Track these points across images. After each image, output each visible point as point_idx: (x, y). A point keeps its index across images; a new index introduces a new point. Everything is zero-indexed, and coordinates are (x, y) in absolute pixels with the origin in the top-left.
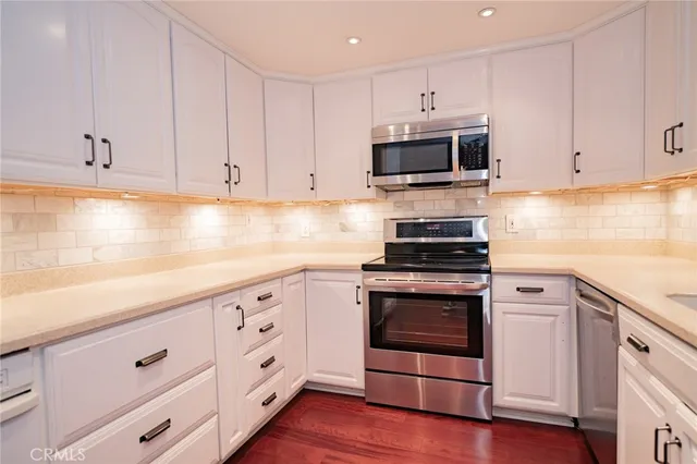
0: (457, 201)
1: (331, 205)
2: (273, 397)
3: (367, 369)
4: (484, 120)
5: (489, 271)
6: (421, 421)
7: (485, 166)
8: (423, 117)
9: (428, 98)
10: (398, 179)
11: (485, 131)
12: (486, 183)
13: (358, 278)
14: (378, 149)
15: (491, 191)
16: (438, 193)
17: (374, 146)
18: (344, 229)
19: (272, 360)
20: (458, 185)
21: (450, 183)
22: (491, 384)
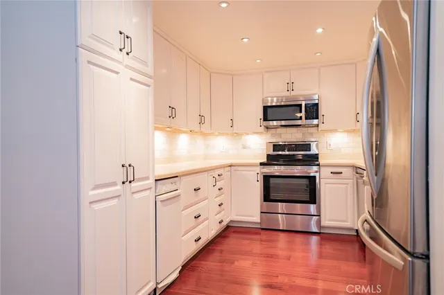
0: (303, 134)
1: (239, 135)
2: (222, 221)
3: (261, 212)
4: (316, 97)
5: (318, 165)
6: (282, 235)
7: (317, 118)
8: (287, 94)
9: (290, 86)
10: (275, 123)
11: (317, 102)
12: (318, 126)
13: (258, 169)
14: (266, 108)
15: (319, 130)
16: (294, 130)
17: (264, 107)
18: (244, 147)
19: (222, 204)
20: (304, 126)
21: (300, 125)
22: (319, 216)
